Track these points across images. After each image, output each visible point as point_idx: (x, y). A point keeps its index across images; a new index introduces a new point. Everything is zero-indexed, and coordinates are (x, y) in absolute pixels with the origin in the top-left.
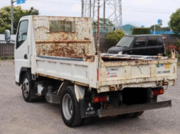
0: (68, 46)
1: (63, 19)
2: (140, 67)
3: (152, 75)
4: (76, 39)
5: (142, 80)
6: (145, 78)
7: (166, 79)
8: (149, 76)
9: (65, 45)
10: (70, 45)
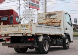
0: (52, 24)
1: (50, 13)
2: (15, 27)
3: (19, 31)
4: (56, 21)
5: (15, 33)
6: (16, 32)
7: (25, 33)
8: (18, 31)
9: (51, 24)
10: (53, 24)
